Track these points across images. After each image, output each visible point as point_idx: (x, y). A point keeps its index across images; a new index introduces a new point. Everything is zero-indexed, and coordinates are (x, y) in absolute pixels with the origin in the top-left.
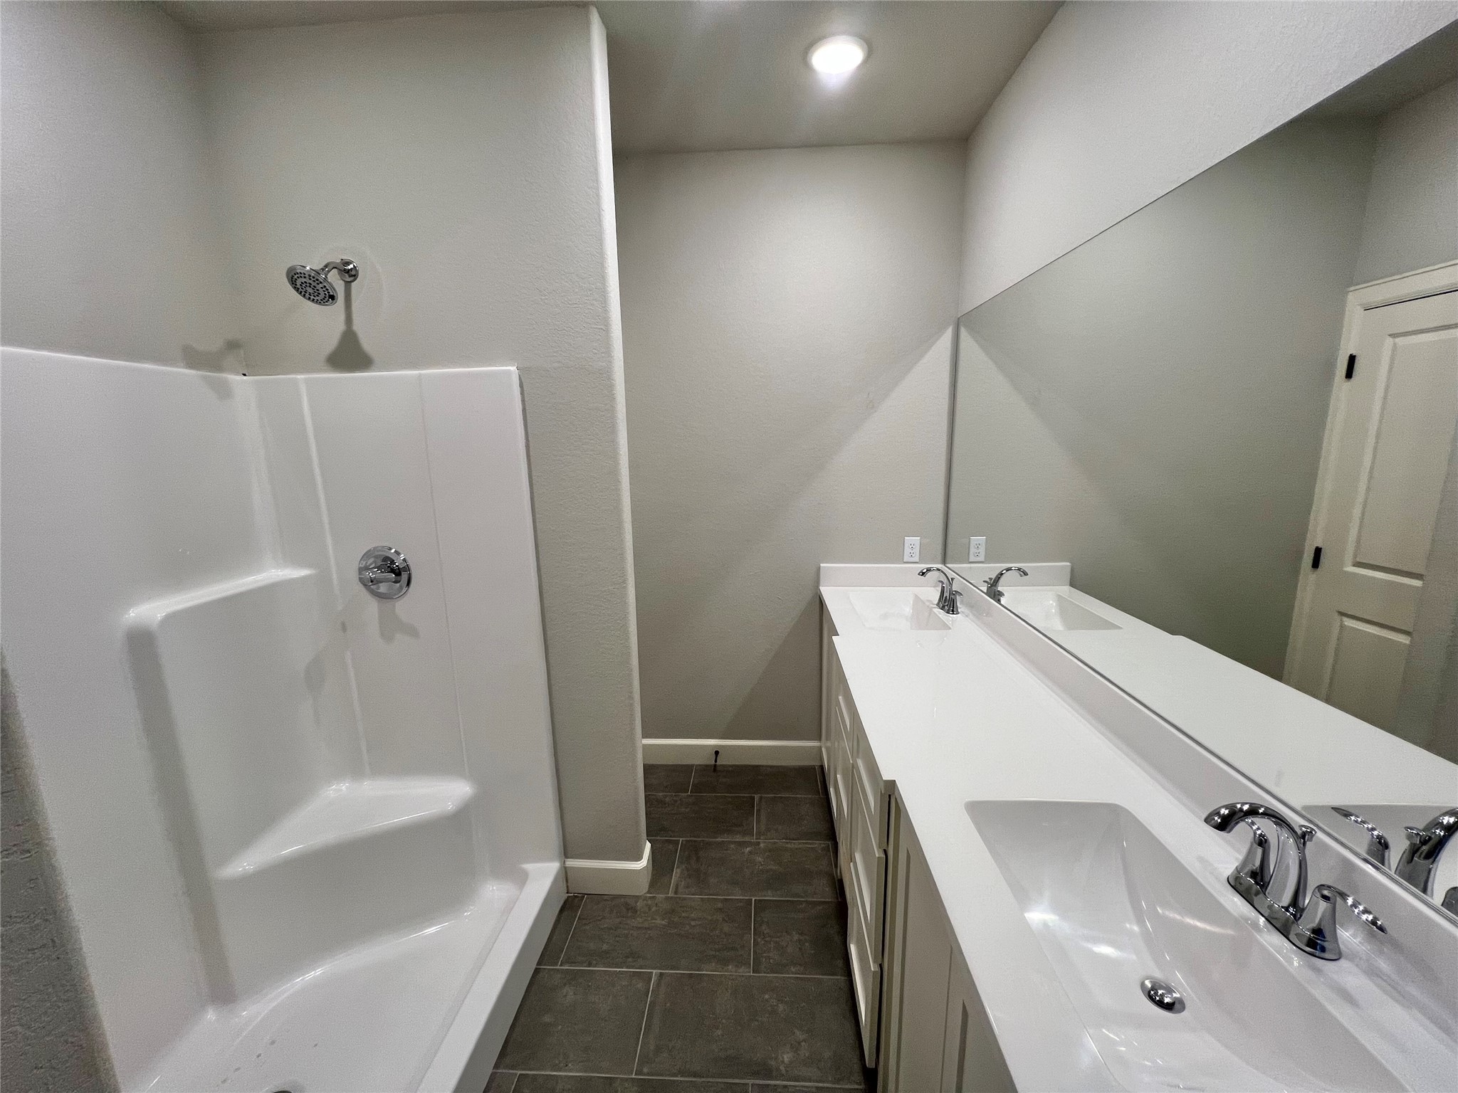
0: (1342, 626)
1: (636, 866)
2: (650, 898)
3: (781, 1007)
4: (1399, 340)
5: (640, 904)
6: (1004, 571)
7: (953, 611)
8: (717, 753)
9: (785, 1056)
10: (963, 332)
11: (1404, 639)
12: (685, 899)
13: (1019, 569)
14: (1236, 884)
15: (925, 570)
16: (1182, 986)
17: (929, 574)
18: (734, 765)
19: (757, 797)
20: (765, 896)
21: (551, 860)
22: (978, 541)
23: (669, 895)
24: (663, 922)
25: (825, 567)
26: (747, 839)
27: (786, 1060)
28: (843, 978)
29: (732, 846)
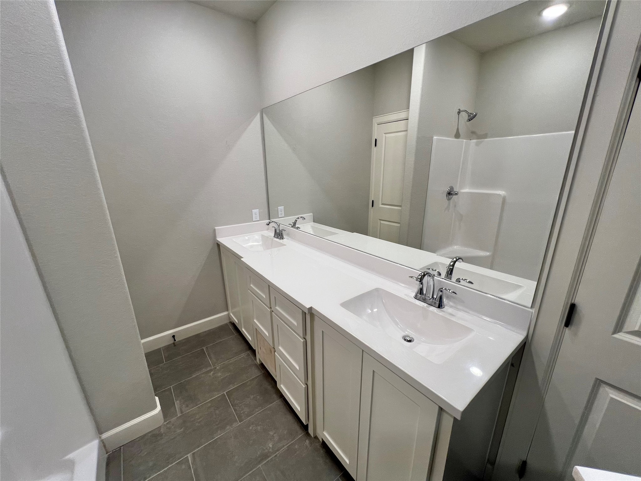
0: (381, 223)
1: (155, 412)
2: (167, 424)
3: (259, 428)
4: (387, 135)
5: (162, 431)
6: (297, 219)
7: (282, 238)
8: (174, 336)
9: (270, 445)
10: (264, 115)
11: (398, 225)
12: (189, 412)
13: (301, 217)
14: (416, 297)
15: (268, 223)
16: (411, 333)
17: (270, 224)
18: (185, 339)
19: (204, 348)
20: (230, 388)
21: (92, 440)
22: (281, 208)
23: (178, 416)
24: (182, 430)
25: (217, 229)
26: (209, 369)
27: (271, 446)
28: (278, 401)
29: (203, 375)
